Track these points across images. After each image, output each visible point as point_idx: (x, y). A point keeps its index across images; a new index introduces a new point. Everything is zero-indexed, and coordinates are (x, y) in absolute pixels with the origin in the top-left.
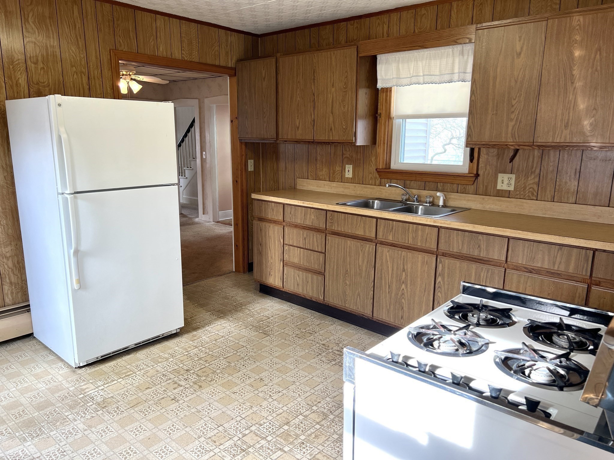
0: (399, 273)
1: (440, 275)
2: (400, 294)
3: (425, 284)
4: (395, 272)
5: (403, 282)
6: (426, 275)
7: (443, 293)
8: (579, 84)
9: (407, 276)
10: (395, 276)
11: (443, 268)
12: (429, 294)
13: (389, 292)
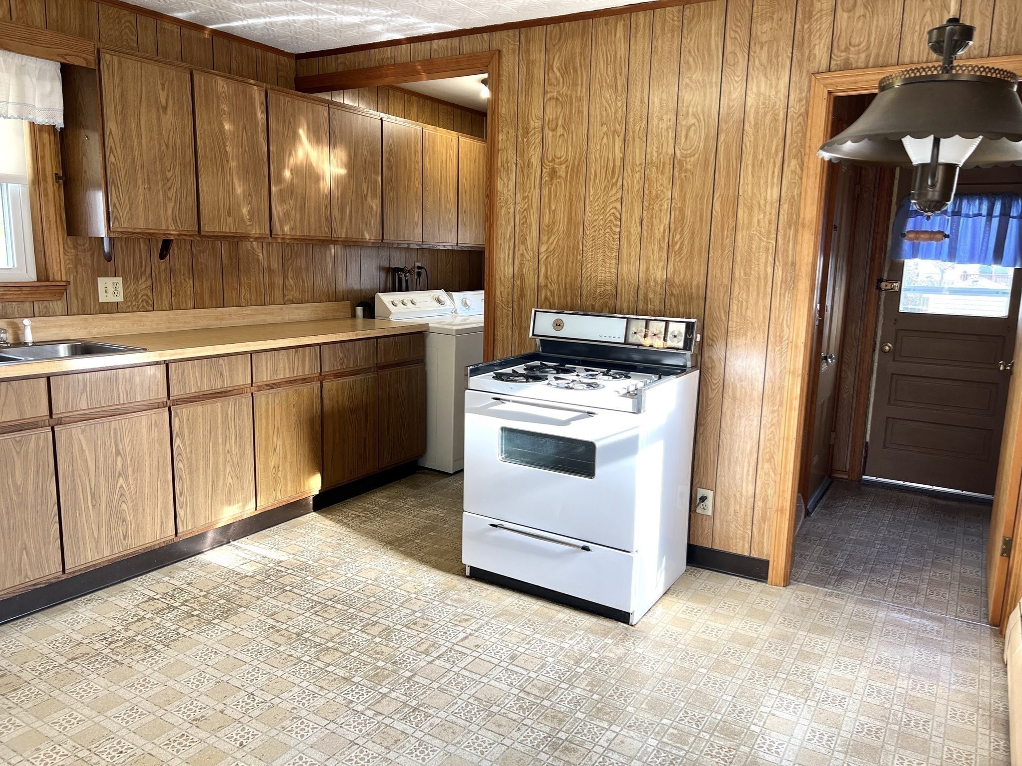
0: (110, 462)
1: (177, 435)
2: (116, 497)
3: (156, 459)
4: (101, 465)
5: (120, 475)
6: (157, 445)
7: (185, 461)
8: (233, 164)
9: (124, 461)
10: (102, 470)
11: (181, 422)
12: (165, 473)
13: (94, 506)
